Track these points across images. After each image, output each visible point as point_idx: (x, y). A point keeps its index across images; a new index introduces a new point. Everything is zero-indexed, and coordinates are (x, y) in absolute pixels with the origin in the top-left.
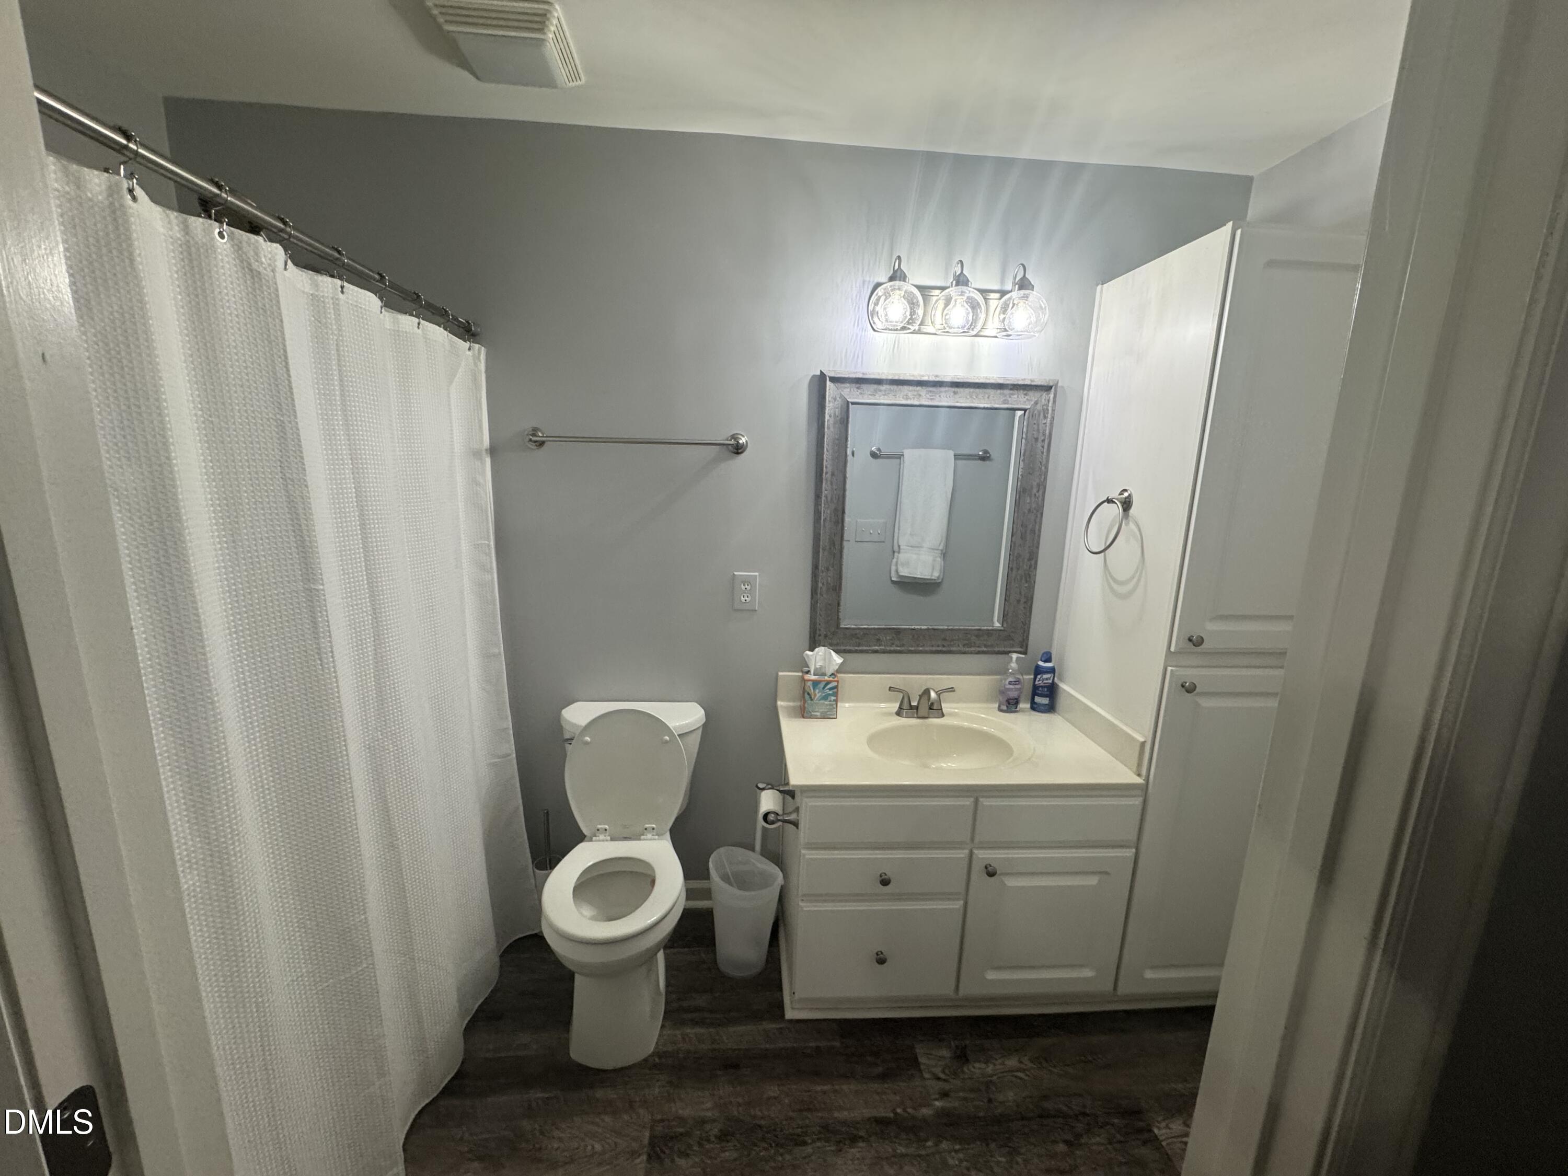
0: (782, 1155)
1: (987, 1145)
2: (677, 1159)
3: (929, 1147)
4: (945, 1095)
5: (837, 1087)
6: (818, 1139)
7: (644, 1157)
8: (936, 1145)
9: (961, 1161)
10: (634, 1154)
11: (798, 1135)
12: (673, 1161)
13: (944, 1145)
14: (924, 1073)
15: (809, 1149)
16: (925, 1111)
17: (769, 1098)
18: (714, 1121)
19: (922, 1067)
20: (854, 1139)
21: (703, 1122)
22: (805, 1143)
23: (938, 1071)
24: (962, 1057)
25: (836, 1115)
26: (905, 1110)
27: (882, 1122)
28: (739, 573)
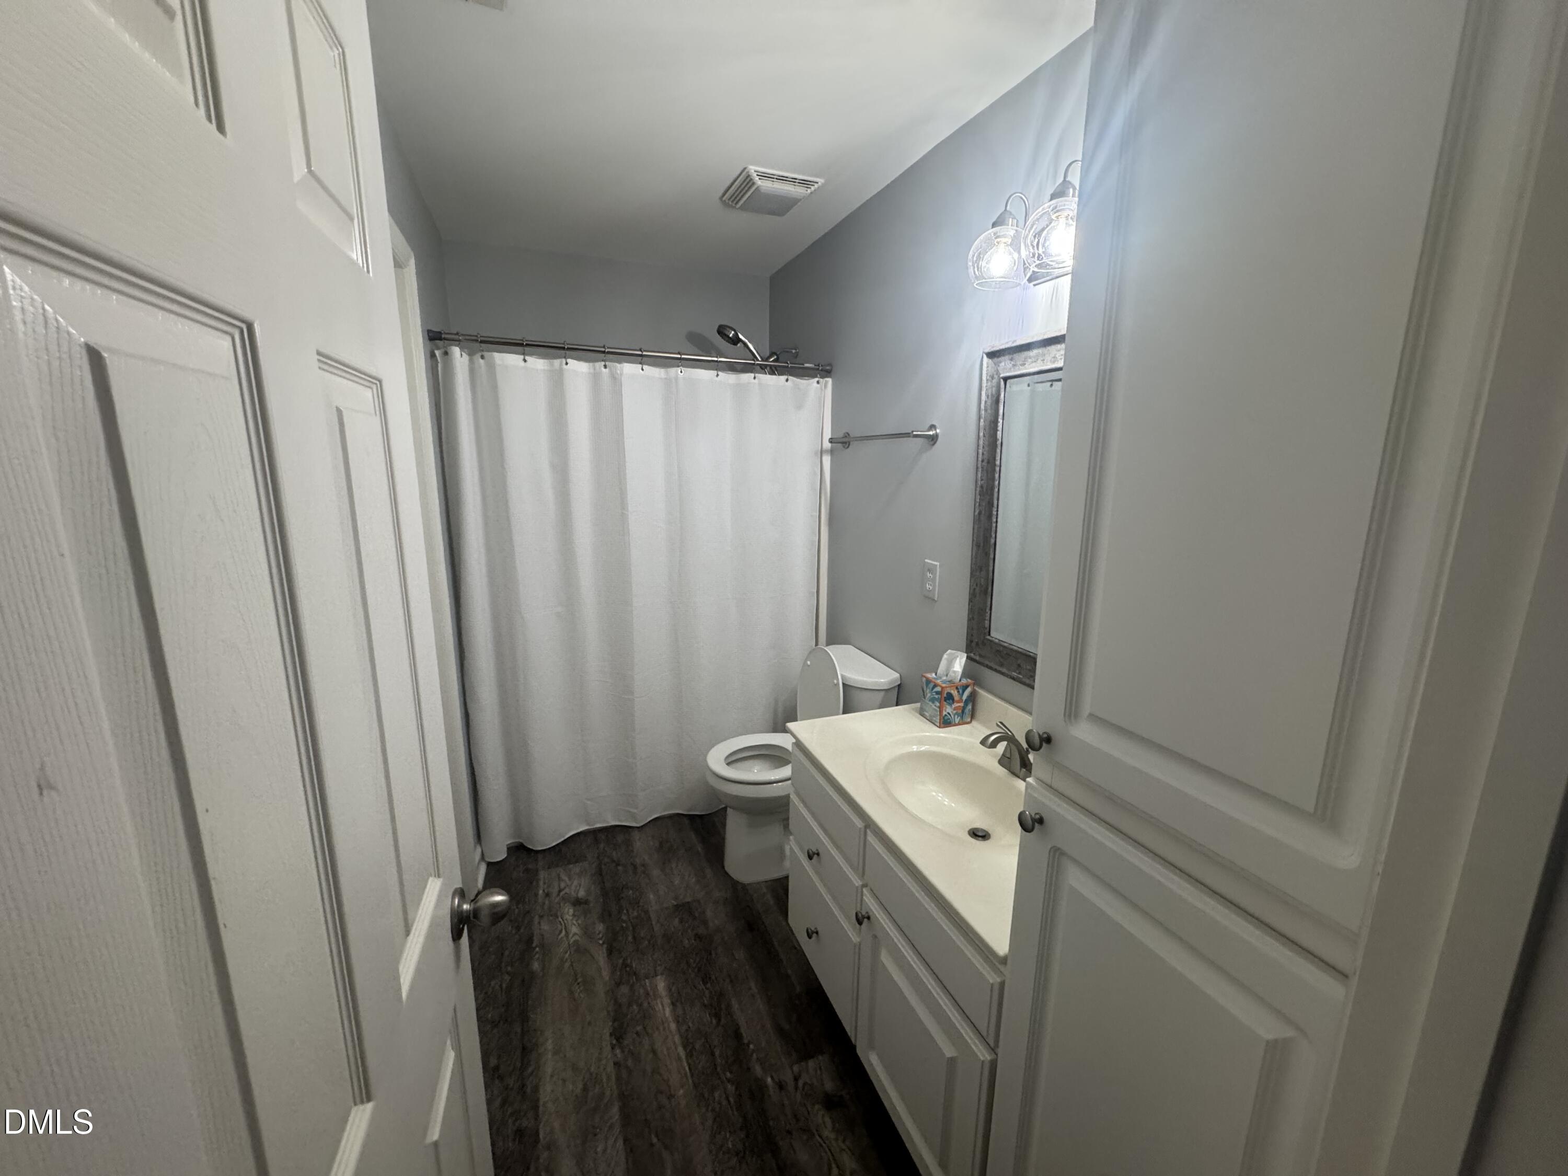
0: (693, 971)
1: (741, 1129)
3: (725, 1074)
4: (781, 1086)
5: (758, 997)
6: (710, 991)
7: (675, 903)
8: (729, 1081)
9: (720, 1103)
10: (676, 898)
11: (710, 978)
12: (676, 917)
13: (730, 1088)
14: (797, 1065)
15: (702, 987)
16: (758, 1070)
17: (733, 954)
18: (707, 929)
19: (804, 1064)
20: (717, 1016)
21: (705, 923)
22: (705, 983)
23: (804, 1078)
25: (734, 1001)
26: (753, 1051)
27: (738, 1035)
28: (926, 560)
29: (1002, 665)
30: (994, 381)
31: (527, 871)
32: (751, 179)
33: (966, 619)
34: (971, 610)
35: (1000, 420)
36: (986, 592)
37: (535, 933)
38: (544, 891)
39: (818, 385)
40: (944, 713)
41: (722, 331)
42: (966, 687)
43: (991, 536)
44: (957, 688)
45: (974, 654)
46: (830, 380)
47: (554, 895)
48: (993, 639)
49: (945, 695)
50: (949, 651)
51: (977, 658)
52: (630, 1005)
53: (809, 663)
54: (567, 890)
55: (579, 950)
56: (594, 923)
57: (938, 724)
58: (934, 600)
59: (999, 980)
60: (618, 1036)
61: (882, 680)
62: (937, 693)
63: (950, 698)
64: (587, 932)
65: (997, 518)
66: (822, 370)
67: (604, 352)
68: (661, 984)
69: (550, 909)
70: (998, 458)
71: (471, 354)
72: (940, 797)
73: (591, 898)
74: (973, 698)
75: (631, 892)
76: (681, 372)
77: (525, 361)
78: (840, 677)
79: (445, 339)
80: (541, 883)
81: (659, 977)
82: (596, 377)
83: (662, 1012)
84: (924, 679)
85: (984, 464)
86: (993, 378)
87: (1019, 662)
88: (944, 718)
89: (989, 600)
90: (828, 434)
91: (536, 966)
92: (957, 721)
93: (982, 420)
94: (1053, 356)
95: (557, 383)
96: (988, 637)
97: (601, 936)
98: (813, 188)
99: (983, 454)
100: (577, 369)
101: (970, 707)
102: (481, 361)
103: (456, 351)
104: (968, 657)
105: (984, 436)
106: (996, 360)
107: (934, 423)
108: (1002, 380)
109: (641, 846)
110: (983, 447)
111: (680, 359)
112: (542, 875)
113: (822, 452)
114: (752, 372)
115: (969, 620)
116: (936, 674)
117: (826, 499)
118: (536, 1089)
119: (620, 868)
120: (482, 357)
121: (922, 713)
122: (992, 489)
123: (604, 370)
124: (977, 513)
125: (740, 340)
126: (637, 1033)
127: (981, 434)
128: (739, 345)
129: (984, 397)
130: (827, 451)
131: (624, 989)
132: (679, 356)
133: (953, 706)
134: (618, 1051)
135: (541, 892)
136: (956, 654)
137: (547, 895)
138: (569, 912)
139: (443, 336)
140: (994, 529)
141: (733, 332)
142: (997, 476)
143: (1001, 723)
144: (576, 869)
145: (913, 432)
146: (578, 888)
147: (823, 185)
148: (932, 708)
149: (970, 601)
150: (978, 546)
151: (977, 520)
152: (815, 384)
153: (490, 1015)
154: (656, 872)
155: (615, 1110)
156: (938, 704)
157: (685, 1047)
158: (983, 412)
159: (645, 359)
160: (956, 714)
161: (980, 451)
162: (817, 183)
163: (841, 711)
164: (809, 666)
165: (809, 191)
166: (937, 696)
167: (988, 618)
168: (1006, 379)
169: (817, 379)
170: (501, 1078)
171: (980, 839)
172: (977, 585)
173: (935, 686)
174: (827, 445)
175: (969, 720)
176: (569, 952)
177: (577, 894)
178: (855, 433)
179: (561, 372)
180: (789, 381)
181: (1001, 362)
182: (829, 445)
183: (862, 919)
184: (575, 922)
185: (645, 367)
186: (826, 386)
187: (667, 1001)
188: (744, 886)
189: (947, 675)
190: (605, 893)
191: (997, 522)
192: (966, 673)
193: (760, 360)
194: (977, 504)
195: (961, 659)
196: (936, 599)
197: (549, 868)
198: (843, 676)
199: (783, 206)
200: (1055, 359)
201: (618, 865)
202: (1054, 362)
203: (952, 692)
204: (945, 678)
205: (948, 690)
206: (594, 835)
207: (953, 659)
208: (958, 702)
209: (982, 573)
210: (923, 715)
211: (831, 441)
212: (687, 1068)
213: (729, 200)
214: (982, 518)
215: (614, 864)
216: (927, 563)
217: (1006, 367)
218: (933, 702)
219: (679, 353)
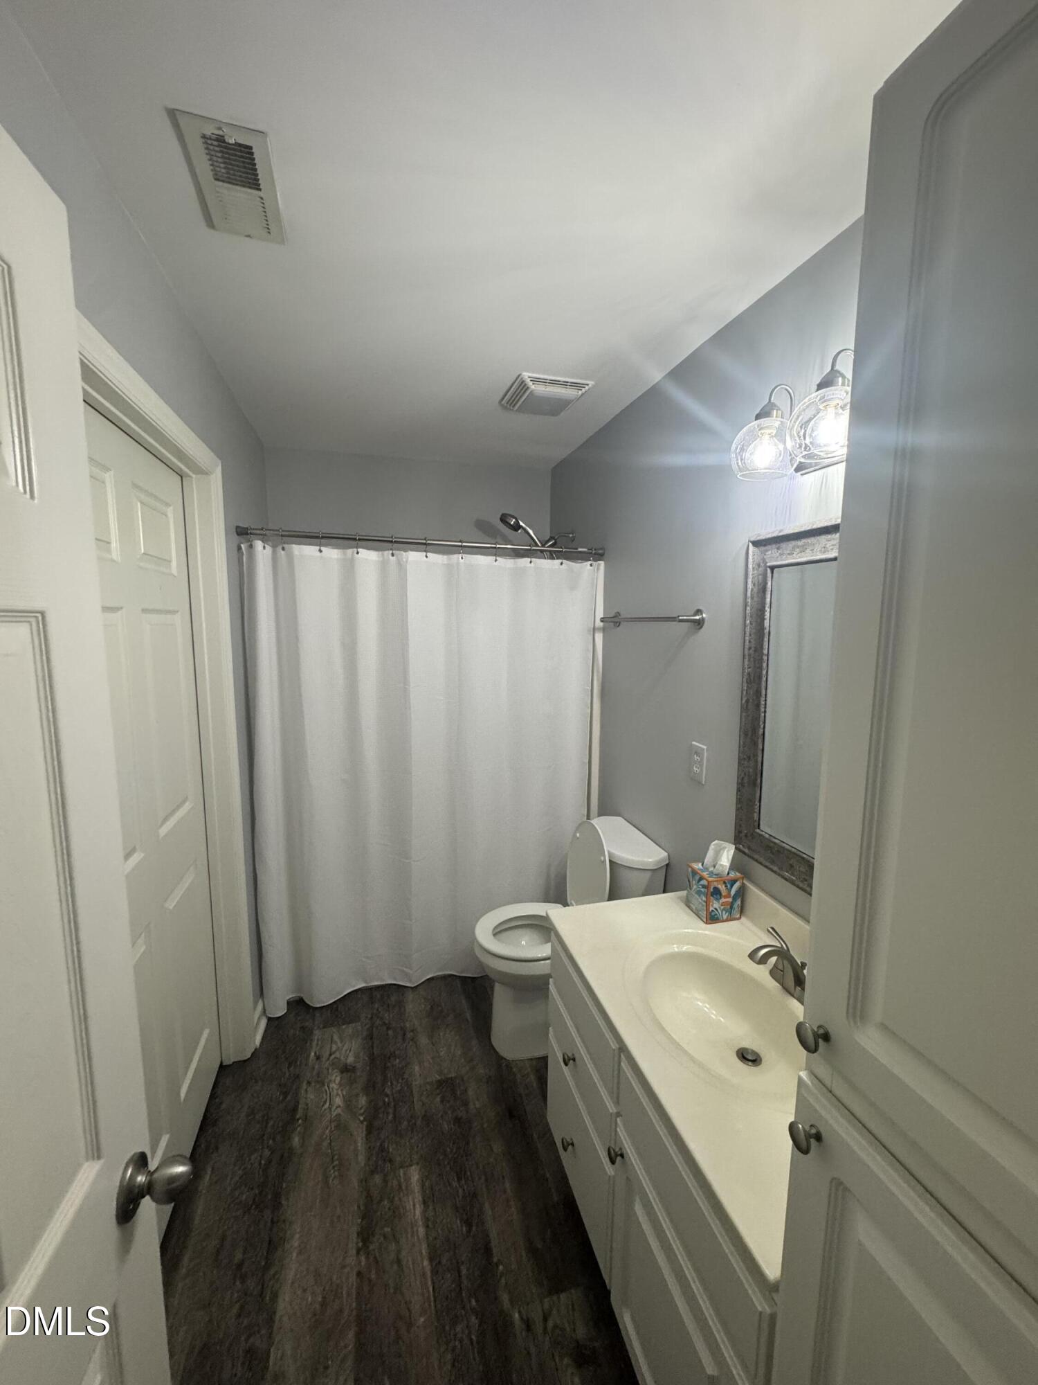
0: (448, 1163)
2: (439, 1096)
3: (470, 1301)
4: (528, 1326)
5: (512, 1203)
6: (464, 1190)
7: (439, 1078)
8: (473, 1311)
9: (461, 1341)
10: (440, 1072)
11: (465, 1173)
12: (438, 1094)
13: (474, 1320)
14: (548, 1298)
15: (455, 1184)
16: (505, 1298)
17: (491, 1146)
18: (467, 1112)
19: (555, 1298)
20: (468, 1223)
21: (466, 1104)
22: (459, 1179)
23: (555, 1318)
24: (582, 1358)
25: (487, 1205)
26: (502, 1274)
27: (488, 1251)
28: (694, 743)
29: (773, 862)
30: (761, 569)
31: (303, 1028)
32: (526, 385)
33: (734, 808)
34: (739, 801)
35: (767, 609)
36: (755, 784)
37: (301, 1102)
38: (315, 1053)
39: (591, 568)
40: (711, 909)
41: (504, 519)
42: (733, 882)
43: (759, 726)
44: (725, 883)
45: (743, 846)
46: (602, 563)
47: (324, 1059)
48: (763, 833)
49: (712, 890)
50: (716, 841)
51: (746, 851)
52: (381, 1200)
53: (578, 835)
54: (337, 1055)
55: (340, 1126)
56: (357, 1095)
57: (705, 920)
58: (700, 783)
59: (768, 1310)
60: (365, 1236)
61: (650, 860)
62: (704, 886)
63: (716, 892)
64: (349, 1104)
65: (765, 707)
66: (595, 554)
67: (392, 542)
68: (415, 1175)
69: (318, 1075)
70: (766, 646)
71: (274, 547)
72: (706, 1007)
73: (359, 1065)
74: (742, 893)
75: (398, 1060)
76: (462, 558)
77: (321, 551)
78: (606, 853)
79: (251, 534)
80: (314, 1043)
81: (413, 1167)
82: (383, 565)
83: (412, 1211)
84: (690, 869)
85: (751, 651)
86: (759, 565)
87: (791, 862)
88: (710, 913)
89: (759, 792)
90: (600, 613)
91: (296, 1140)
92: (725, 917)
93: (748, 608)
94: (823, 546)
95: (349, 570)
96: (758, 831)
97: (362, 1111)
98: (584, 390)
99: (750, 642)
100: (368, 557)
101: (739, 902)
102: (283, 552)
103: (259, 544)
104: (736, 848)
105: (751, 624)
106: (763, 548)
107: (701, 608)
108: (769, 570)
109: (413, 1007)
110: (750, 635)
111: (461, 546)
112: (317, 1034)
113: (594, 629)
114: (529, 557)
115: (737, 809)
116: (702, 865)
117: (598, 672)
118: (275, 1296)
119: (390, 1032)
120: (283, 549)
121: (688, 903)
122: (760, 678)
123: (391, 557)
124: (744, 701)
125: (521, 527)
126: (385, 1237)
127: (748, 622)
128: (520, 531)
129: (750, 585)
130: (599, 629)
131: (378, 1179)
132: (460, 544)
133: (721, 901)
134: (363, 1259)
135: (313, 1054)
136: (723, 845)
137: (318, 1058)
138: (336, 1078)
139: (249, 532)
140: (762, 719)
141: (514, 520)
142: (765, 665)
143: (773, 928)
144: (349, 1029)
145: (679, 616)
146: (348, 1052)
147: (594, 386)
148: (699, 901)
149: (738, 790)
150: (746, 735)
151: (744, 708)
152: (589, 567)
153: (244, 1197)
154: (423, 1040)
155: (351, 1335)
156: (704, 899)
157: (431, 1260)
158: (749, 600)
159: (429, 547)
160: (724, 909)
161: (747, 638)
162: (588, 385)
163: (607, 895)
164: (578, 838)
165: (580, 393)
166: (703, 890)
167: (757, 810)
168: (772, 568)
169: (590, 562)
170: (243, 1279)
171: (750, 1063)
172: (745, 774)
173: (701, 878)
174: (599, 624)
175: (738, 916)
176: (329, 1128)
177: (346, 1059)
178: (624, 614)
179: (352, 560)
180: (563, 565)
181: (767, 551)
182: (602, 624)
183: (615, 1156)
184: (340, 1093)
185: (429, 554)
186: (598, 569)
187: (418, 1197)
188: (509, 1064)
189: (714, 866)
190: (372, 1058)
191: (765, 712)
192: (734, 866)
193: (540, 545)
194: (745, 693)
195: (728, 851)
196: (703, 783)
197: (324, 1027)
198: (609, 852)
199: (556, 407)
200: (825, 550)
201: (388, 1029)
202: (824, 552)
203: (719, 886)
204: (711, 869)
205: (716, 884)
206: (370, 993)
207: (721, 849)
208: (725, 897)
209: (751, 762)
210: (689, 907)
211: (602, 620)
212: (431, 1289)
213: (507, 403)
214: (750, 707)
215: (385, 1028)
216: (694, 745)
217: (774, 557)
218: (700, 896)
219: (460, 541)
